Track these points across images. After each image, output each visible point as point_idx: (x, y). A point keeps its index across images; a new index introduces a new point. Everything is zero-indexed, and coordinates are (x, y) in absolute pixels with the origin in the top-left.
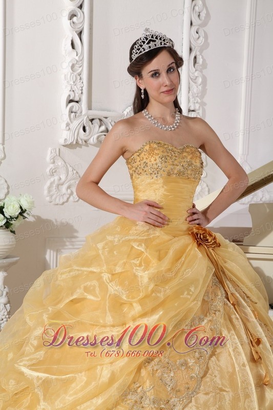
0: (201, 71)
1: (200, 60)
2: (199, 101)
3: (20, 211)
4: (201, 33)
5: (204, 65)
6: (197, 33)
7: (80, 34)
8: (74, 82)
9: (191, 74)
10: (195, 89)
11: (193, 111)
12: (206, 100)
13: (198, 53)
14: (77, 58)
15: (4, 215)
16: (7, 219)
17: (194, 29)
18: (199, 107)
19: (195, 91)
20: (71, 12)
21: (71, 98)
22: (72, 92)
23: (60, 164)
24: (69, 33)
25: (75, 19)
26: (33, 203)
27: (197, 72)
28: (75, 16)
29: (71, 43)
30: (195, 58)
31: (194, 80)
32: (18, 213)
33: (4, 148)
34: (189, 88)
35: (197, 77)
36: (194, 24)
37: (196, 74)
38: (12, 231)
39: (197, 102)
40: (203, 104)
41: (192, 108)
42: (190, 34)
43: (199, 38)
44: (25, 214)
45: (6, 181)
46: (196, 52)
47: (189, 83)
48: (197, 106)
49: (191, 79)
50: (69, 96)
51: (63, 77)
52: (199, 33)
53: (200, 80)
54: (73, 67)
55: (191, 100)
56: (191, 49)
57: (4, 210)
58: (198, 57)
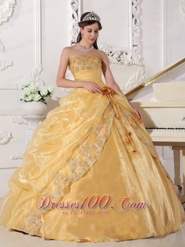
0: (139, 26)
1: (138, 21)
2: (139, 41)
3: (48, 93)
4: (138, 8)
5: (141, 23)
6: (136, 8)
7: (77, 11)
8: (74, 34)
9: (134, 28)
10: (136, 35)
11: (136, 46)
12: (142, 40)
13: (137, 18)
14: (75, 22)
15: (40, 94)
16: (42, 96)
17: (134, 6)
18: (139, 44)
19: (136, 36)
20: (72, 2)
21: (73, 41)
22: (74, 39)
23: (69, 73)
24: (72, 11)
25: (74, 4)
26: (54, 89)
27: (137, 27)
28: (74, 3)
29: (72, 15)
30: (136, 20)
31: (136, 31)
32: (47, 94)
33: (42, 66)
34: (133, 35)
35: (137, 29)
36: (134, 4)
37: (136, 28)
38: (45, 103)
39: (137, 41)
40: (141, 43)
41: (135, 45)
42: (132, 9)
43: (137, 10)
44: (51, 95)
45: (43, 81)
46: (136, 17)
47: (133, 32)
48: (138, 43)
49: (134, 30)
50: (72, 40)
51: (69, 32)
52: (137, 8)
53: (138, 31)
54: (73, 27)
55: (134, 40)
56: (133, 16)
57: (40, 92)
58: (137, 20)
